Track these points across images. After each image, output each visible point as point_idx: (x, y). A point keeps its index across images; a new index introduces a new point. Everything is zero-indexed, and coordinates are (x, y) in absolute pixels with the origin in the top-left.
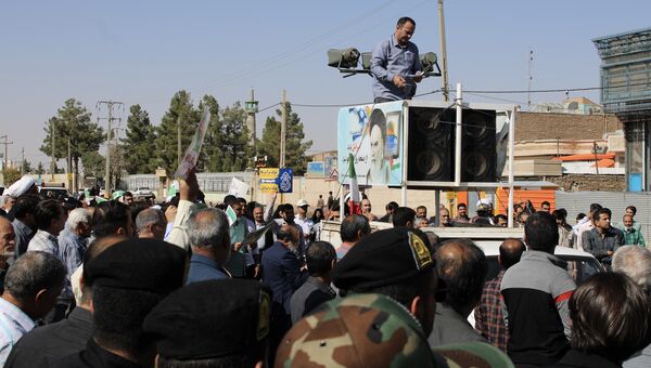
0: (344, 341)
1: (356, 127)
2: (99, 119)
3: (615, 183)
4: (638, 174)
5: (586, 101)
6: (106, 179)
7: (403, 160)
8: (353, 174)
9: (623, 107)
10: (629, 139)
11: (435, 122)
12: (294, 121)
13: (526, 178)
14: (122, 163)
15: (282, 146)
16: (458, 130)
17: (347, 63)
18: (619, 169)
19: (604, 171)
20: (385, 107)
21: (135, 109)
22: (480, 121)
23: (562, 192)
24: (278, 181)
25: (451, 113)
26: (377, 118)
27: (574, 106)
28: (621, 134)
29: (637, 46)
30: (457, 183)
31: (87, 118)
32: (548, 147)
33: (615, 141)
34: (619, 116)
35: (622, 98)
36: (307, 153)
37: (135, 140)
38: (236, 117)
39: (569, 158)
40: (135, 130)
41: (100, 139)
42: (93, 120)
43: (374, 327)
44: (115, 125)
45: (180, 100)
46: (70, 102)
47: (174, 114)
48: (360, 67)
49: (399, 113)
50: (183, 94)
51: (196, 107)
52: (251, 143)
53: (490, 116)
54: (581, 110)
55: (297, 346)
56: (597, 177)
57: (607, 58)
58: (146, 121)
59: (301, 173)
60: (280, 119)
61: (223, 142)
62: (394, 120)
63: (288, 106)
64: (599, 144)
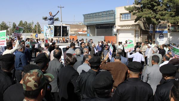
0: (34, 77)
1: (47, 28)
2: (8, 25)
3: (86, 35)
4: (89, 34)
5: (82, 23)
6: (9, 34)
7: (53, 34)
8: (46, 35)
9: (87, 24)
10: (87, 29)
11: (58, 28)
12: (39, 25)
13: (73, 34)
14: (12, 31)
15: (37, 29)
16: (61, 29)
17: (45, 19)
18: (86, 33)
19: (84, 33)
20: (51, 26)
21: (14, 23)
22: (65, 28)
23: (78, 36)
24: (36, 36)
25: (60, 27)
26: (50, 27)
27: (80, 24)
28: (86, 28)
29: (88, 16)
30: (61, 37)
31: (6, 24)
32: (76, 30)
33: (86, 29)
34: (86, 25)
35: (86, 23)
36: (41, 30)
37: (14, 28)
38: (30, 25)
39: (79, 31)
40: (14, 26)
41: (8, 28)
42: (7, 25)
43: (38, 75)
44: (10, 26)
45: (21, 22)
46: (3, 22)
47: (20, 24)
48: (47, 19)
49: (53, 27)
50: (22, 21)
51: (24, 23)
52: (32, 29)
53: (66, 27)
54: (81, 24)
55: (27, 78)
56: (83, 34)
57: (85, 17)
58: (16, 25)
59: (40, 33)
60: (37, 25)
61: (28, 28)
62: (52, 28)
63: (38, 23)
64: (83, 29)
